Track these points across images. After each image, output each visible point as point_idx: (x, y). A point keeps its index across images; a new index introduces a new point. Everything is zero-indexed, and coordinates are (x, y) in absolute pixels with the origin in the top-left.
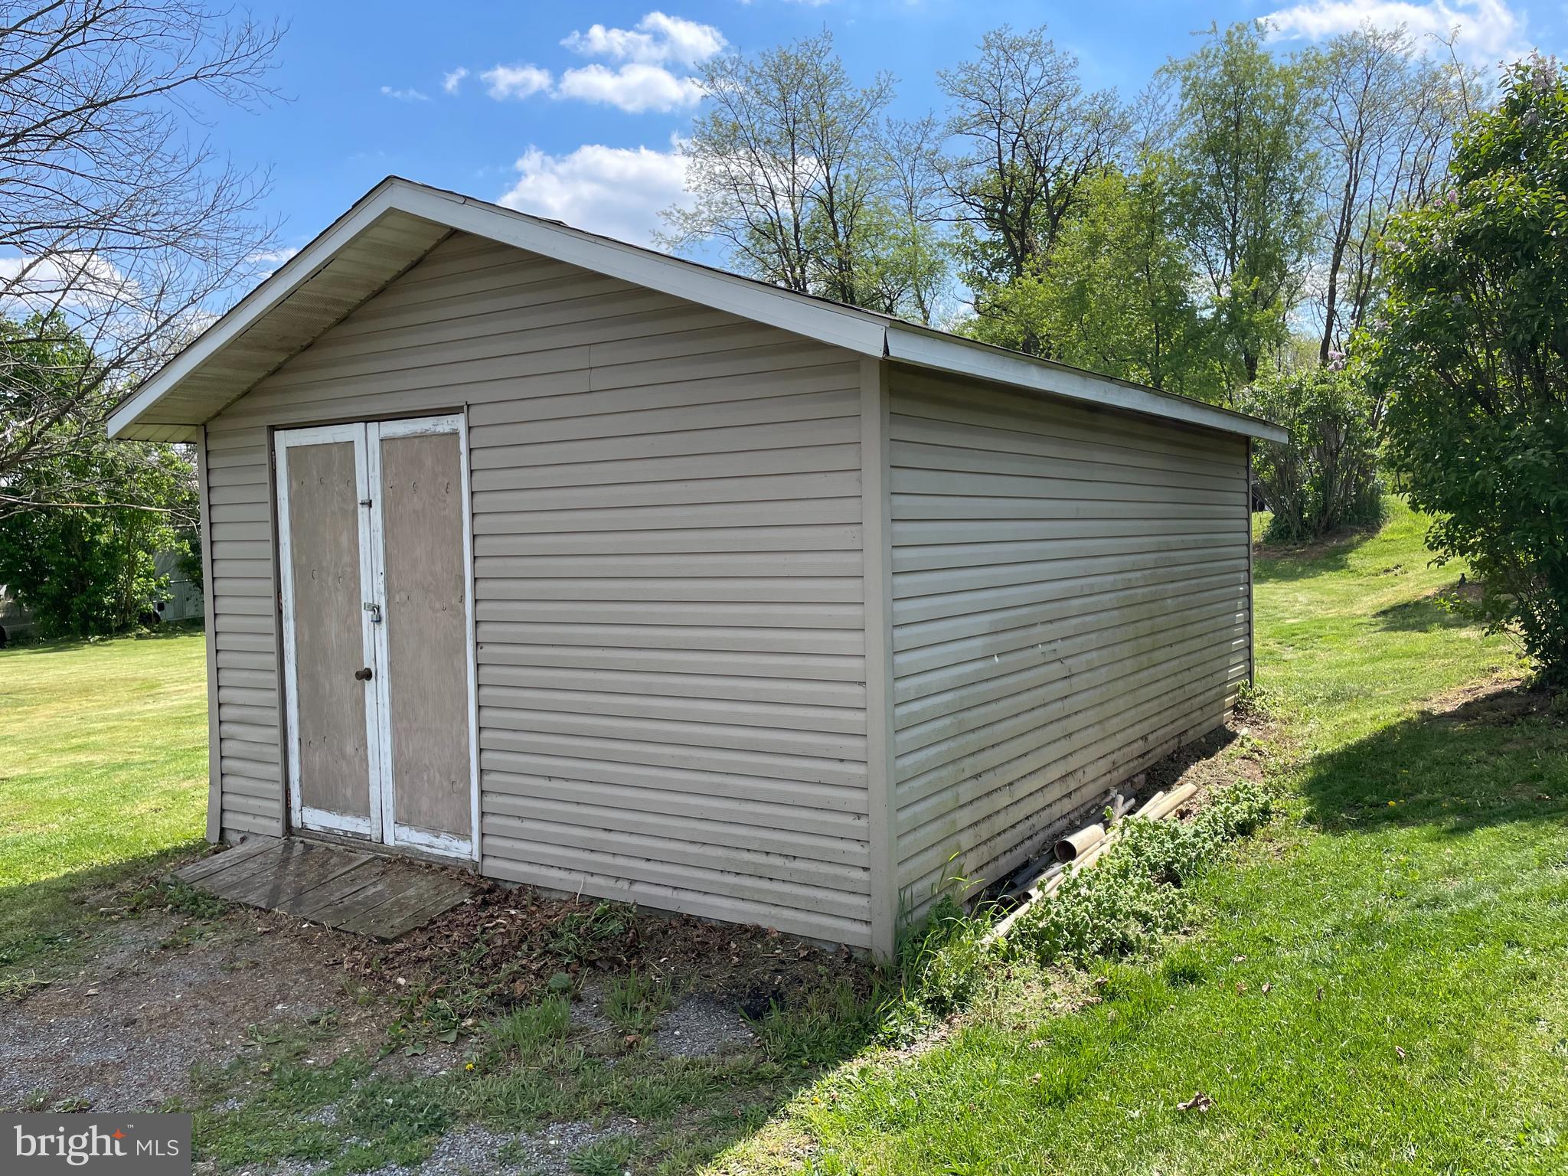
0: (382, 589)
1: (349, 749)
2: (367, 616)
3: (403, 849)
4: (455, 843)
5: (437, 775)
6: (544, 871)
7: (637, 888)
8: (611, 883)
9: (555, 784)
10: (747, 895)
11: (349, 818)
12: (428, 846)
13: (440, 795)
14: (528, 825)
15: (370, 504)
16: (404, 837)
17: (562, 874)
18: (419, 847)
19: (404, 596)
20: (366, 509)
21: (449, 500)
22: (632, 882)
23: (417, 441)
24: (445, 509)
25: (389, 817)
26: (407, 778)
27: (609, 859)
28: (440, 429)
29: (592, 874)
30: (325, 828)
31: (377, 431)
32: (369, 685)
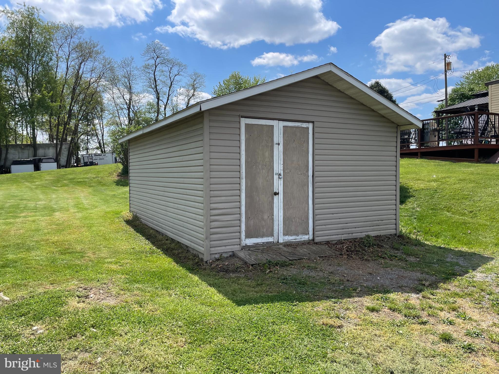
0: (282, 168)
1: (266, 217)
2: (276, 177)
3: (286, 242)
4: (304, 236)
5: (298, 219)
6: (332, 237)
7: (354, 235)
8: (348, 235)
9: (334, 215)
10: (375, 230)
11: (265, 238)
12: (294, 239)
13: (298, 225)
14: (327, 226)
15: (279, 144)
16: (287, 239)
17: (336, 236)
18: (291, 240)
19: (288, 171)
20: (277, 145)
21: (304, 145)
22: (352, 233)
23: (295, 128)
24: (303, 147)
25: (281, 234)
26: (287, 222)
27: (347, 230)
28: (303, 126)
29: (343, 234)
30: (255, 243)
31: (282, 124)
32: (276, 197)
